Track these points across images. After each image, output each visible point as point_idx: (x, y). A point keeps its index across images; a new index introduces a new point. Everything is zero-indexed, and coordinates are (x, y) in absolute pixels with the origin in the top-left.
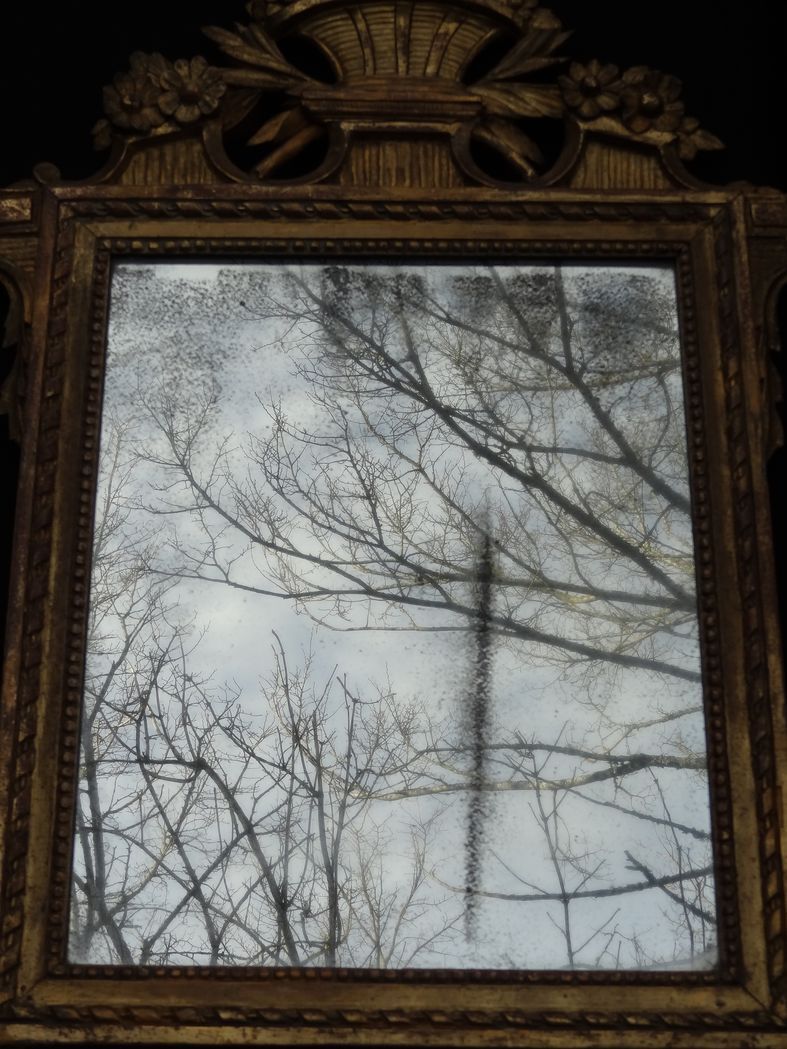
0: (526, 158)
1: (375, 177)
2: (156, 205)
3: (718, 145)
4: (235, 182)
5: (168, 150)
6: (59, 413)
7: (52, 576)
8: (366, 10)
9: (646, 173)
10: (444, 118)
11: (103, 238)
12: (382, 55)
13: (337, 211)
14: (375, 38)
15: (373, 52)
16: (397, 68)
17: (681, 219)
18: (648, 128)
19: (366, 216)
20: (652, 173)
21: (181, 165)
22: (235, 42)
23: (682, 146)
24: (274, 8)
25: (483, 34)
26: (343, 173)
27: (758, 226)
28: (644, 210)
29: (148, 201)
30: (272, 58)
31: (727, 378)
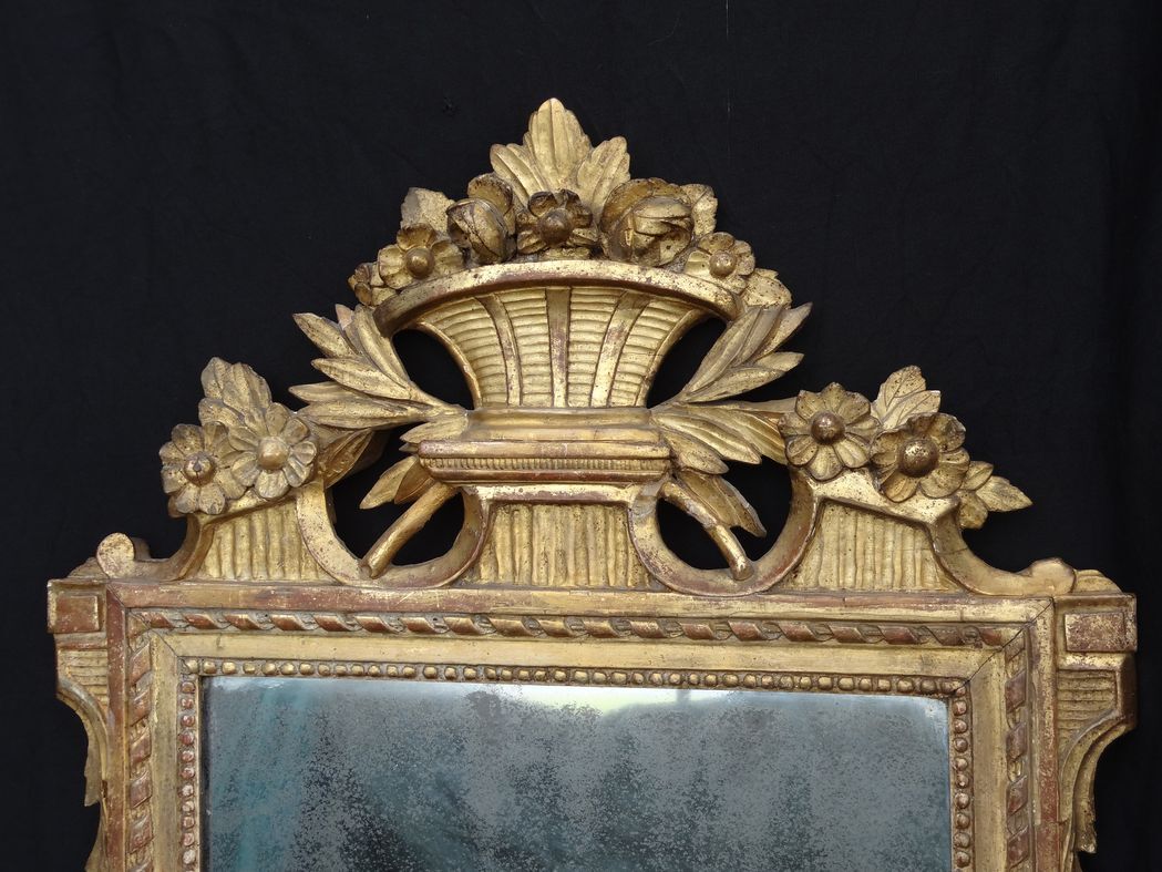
0: (737, 532)
1: (526, 566)
2: (243, 616)
3: (1020, 500)
4: (340, 584)
5: (257, 519)
8: (506, 300)
9: (909, 555)
10: (618, 480)
11: (184, 658)
12: (532, 370)
13: (476, 626)
14: (522, 342)
15: (519, 365)
16: (552, 394)
17: (958, 642)
18: (913, 494)
19: (514, 633)
20: (918, 556)
21: (275, 544)
22: (336, 345)
23: (964, 512)
24: (383, 296)
25: (674, 320)
26: (484, 558)
27: (1074, 652)
28: (902, 629)
29: (233, 609)
30: (383, 378)
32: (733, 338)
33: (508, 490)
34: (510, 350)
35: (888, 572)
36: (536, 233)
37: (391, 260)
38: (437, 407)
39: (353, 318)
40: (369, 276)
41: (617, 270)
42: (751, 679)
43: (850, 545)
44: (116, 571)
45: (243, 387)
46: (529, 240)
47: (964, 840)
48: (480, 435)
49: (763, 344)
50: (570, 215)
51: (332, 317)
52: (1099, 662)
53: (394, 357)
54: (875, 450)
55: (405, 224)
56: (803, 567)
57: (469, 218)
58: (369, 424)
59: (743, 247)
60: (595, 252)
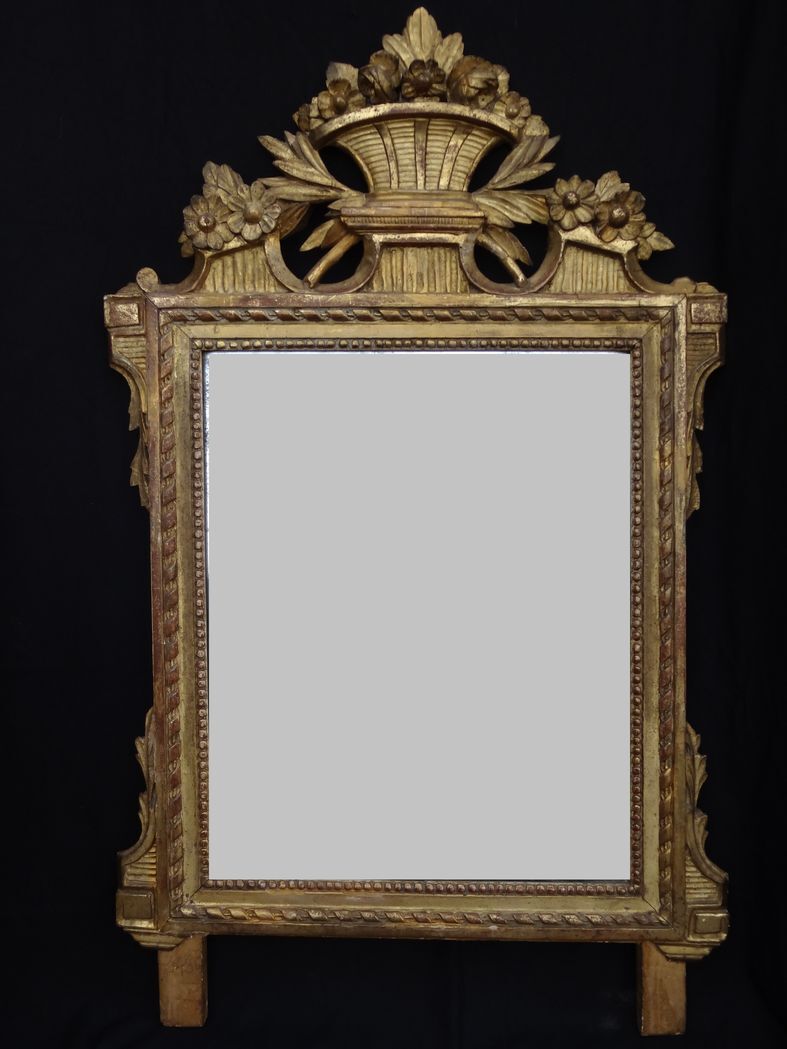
0: (518, 262)
1: (400, 282)
2: (232, 312)
3: (668, 245)
4: (292, 292)
5: (238, 256)
6: (175, 489)
7: (181, 616)
8: (390, 126)
9: (611, 274)
10: (455, 230)
11: (193, 339)
12: (405, 168)
13: (372, 315)
14: (399, 152)
15: (397, 165)
16: (416, 182)
17: (636, 319)
18: (615, 238)
19: (394, 319)
20: (616, 275)
21: (250, 272)
22: (287, 154)
23: (640, 249)
24: (316, 123)
25: (485, 142)
26: (375, 279)
27: (696, 324)
28: (608, 312)
29: (226, 308)
30: (316, 172)
31: (662, 459)
32: (518, 153)
33: (391, 237)
34: (391, 155)
35: (599, 283)
36: (412, 85)
37: (321, 101)
38: (348, 192)
39: (296, 139)
40: (309, 111)
41: (457, 109)
42: (526, 342)
43: (579, 269)
44: (150, 288)
45: (230, 177)
46: (408, 90)
47: (638, 424)
48: (375, 204)
49: (535, 156)
50: (432, 75)
51: (283, 139)
52: (707, 328)
53: (321, 162)
54: (598, 210)
56: (554, 281)
57: (375, 74)
58: (308, 199)
59: (525, 101)
60: (443, 99)
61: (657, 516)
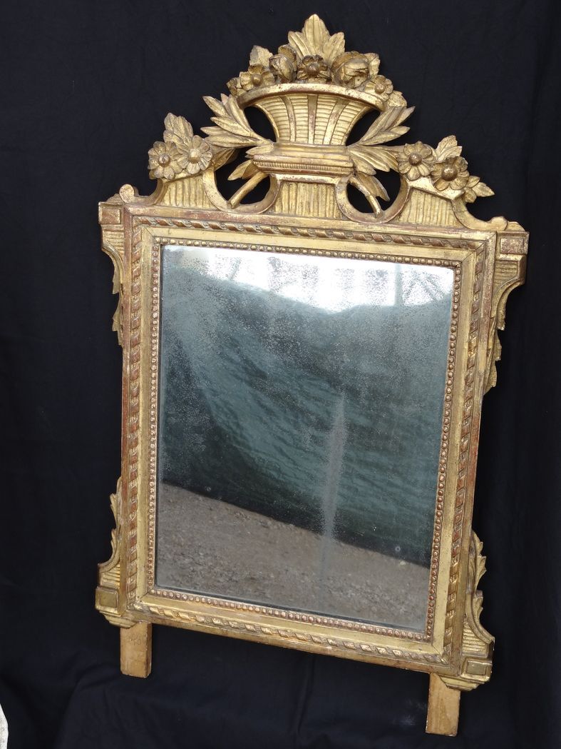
0: (378, 198)
1: (294, 208)
2: (180, 221)
3: (490, 193)
4: (219, 210)
5: (186, 182)
6: (139, 337)
7: (140, 420)
8: (291, 98)
9: (444, 212)
10: (332, 175)
11: (155, 237)
12: (300, 128)
13: (273, 230)
14: (297, 116)
15: (296, 125)
16: (308, 138)
17: (459, 247)
18: (447, 188)
19: (288, 234)
20: (448, 212)
21: (193, 193)
22: (221, 111)
23: (467, 196)
24: (241, 92)
25: (359, 110)
26: (277, 203)
27: (503, 253)
28: (438, 241)
29: (176, 218)
30: (240, 127)
31: (470, 349)
32: (382, 120)
33: (288, 176)
34: (292, 119)
35: (435, 218)
36: (305, 72)
37: (245, 78)
38: (261, 140)
39: (228, 100)
40: (236, 83)
41: (337, 89)
42: (379, 257)
43: (422, 207)
44: (128, 200)
45: (182, 126)
46: (302, 74)
47: (455, 323)
48: (278, 153)
49: (393, 123)
50: (319, 66)
51: (219, 99)
52: (512, 258)
53: (244, 118)
54: (432, 169)
55: (252, 63)
56: (403, 214)
57: (278, 64)
58: (233, 146)
59: (389, 82)
60: (329, 81)
61: (463, 389)
